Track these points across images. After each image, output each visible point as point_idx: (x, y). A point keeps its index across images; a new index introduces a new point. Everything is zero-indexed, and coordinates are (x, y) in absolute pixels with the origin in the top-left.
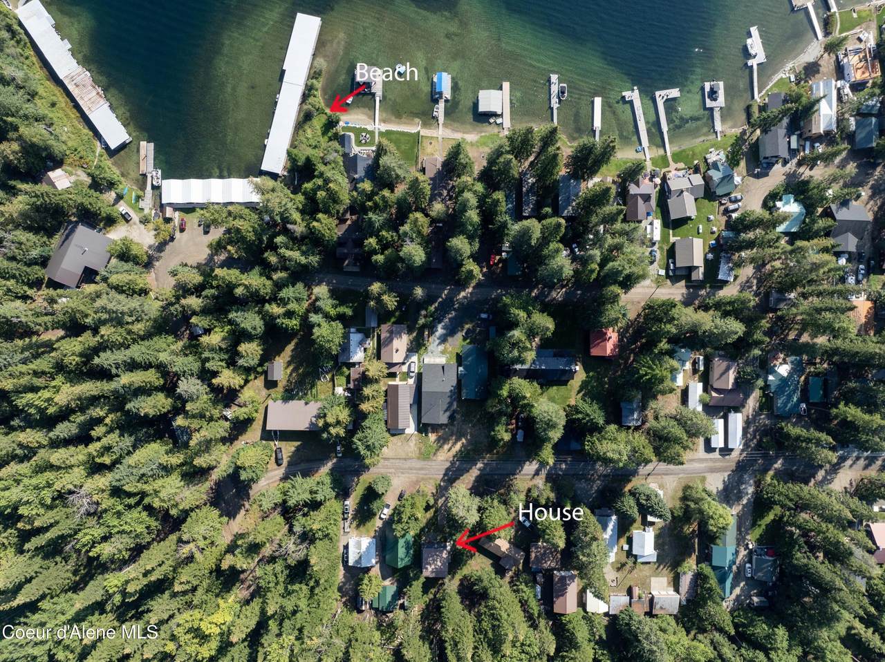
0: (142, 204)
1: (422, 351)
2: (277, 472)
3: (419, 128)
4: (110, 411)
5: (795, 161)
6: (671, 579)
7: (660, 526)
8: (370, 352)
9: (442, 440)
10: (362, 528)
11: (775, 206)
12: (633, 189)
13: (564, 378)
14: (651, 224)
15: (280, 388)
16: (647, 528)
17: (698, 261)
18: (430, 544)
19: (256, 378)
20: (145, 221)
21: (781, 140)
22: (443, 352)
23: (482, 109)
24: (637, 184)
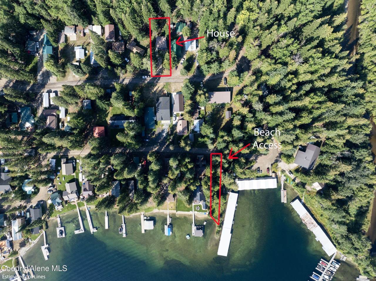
0: (285, 178)
1: (171, 126)
2: (226, 75)
3: (177, 213)
4: (289, 96)
5: (28, 208)
6: (69, 40)
7: (74, 61)
8: (192, 124)
9: (161, 91)
10: (192, 55)
11: (34, 189)
12: (91, 193)
13: (115, 117)
14: (83, 180)
15: (226, 108)
16: (79, 60)
17: (63, 166)
18: (164, 49)
19: (236, 112)
20: (283, 171)
21: (33, 215)
22: (163, 125)
23: (152, 222)
24: (89, 195)
